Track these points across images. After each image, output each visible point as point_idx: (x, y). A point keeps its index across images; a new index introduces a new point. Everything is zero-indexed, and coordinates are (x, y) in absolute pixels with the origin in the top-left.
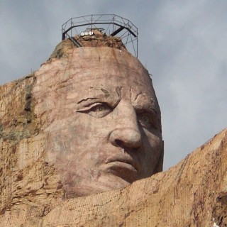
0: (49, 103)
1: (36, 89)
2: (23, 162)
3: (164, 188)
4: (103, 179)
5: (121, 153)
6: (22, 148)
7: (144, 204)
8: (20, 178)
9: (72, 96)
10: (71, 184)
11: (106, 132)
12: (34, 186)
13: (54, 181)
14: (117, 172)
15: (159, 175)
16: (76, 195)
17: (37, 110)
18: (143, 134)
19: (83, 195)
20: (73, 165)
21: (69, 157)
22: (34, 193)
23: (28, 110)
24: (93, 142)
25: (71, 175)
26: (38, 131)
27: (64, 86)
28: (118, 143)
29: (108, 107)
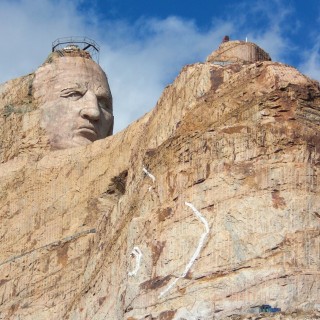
0: (43, 91)
1: (35, 82)
2: (26, 127)
3: (113, 146)
4: (76, 139)
5: (87, 123)
6: (26, 118)
7: (101, 155)
8: (24, 137)
9: (58, 87)
10: (56, 141)
11: (78, 110)
12: (33, 142)
13: (45, 139)
14: (85, 135)
15: (110, 138)
16: (58, 148)
17: (36, 95)
18: (101, 112)
19: (63, 148)
20: (57, 129)
21: (55, 125)
22: (32, 146)
23: (30, 94)
24: (70, 116)
25: (56, 136)
26: (35, 108)
27: (53, 80)
28: (86, 117)
29: (80, 95)
